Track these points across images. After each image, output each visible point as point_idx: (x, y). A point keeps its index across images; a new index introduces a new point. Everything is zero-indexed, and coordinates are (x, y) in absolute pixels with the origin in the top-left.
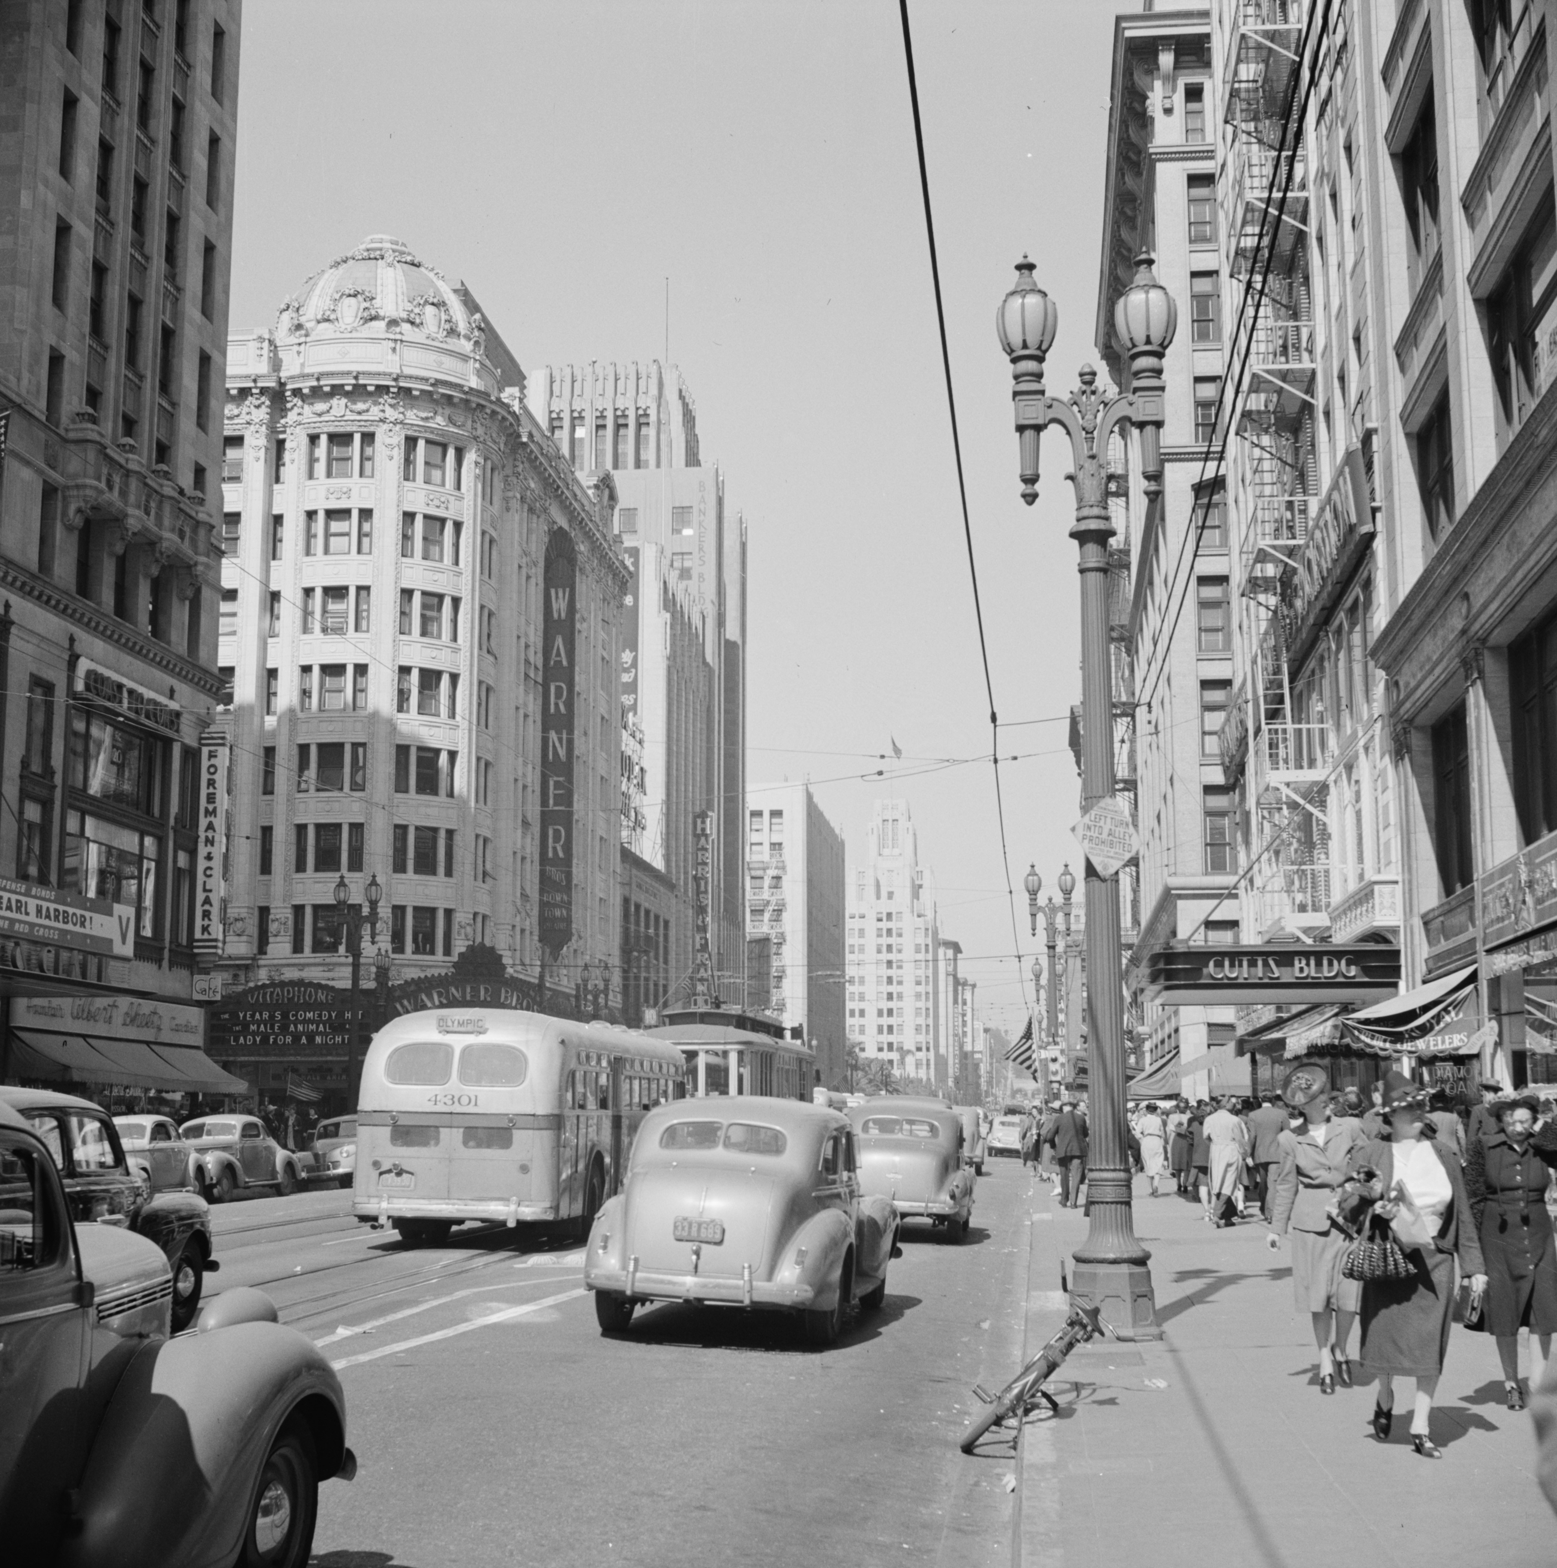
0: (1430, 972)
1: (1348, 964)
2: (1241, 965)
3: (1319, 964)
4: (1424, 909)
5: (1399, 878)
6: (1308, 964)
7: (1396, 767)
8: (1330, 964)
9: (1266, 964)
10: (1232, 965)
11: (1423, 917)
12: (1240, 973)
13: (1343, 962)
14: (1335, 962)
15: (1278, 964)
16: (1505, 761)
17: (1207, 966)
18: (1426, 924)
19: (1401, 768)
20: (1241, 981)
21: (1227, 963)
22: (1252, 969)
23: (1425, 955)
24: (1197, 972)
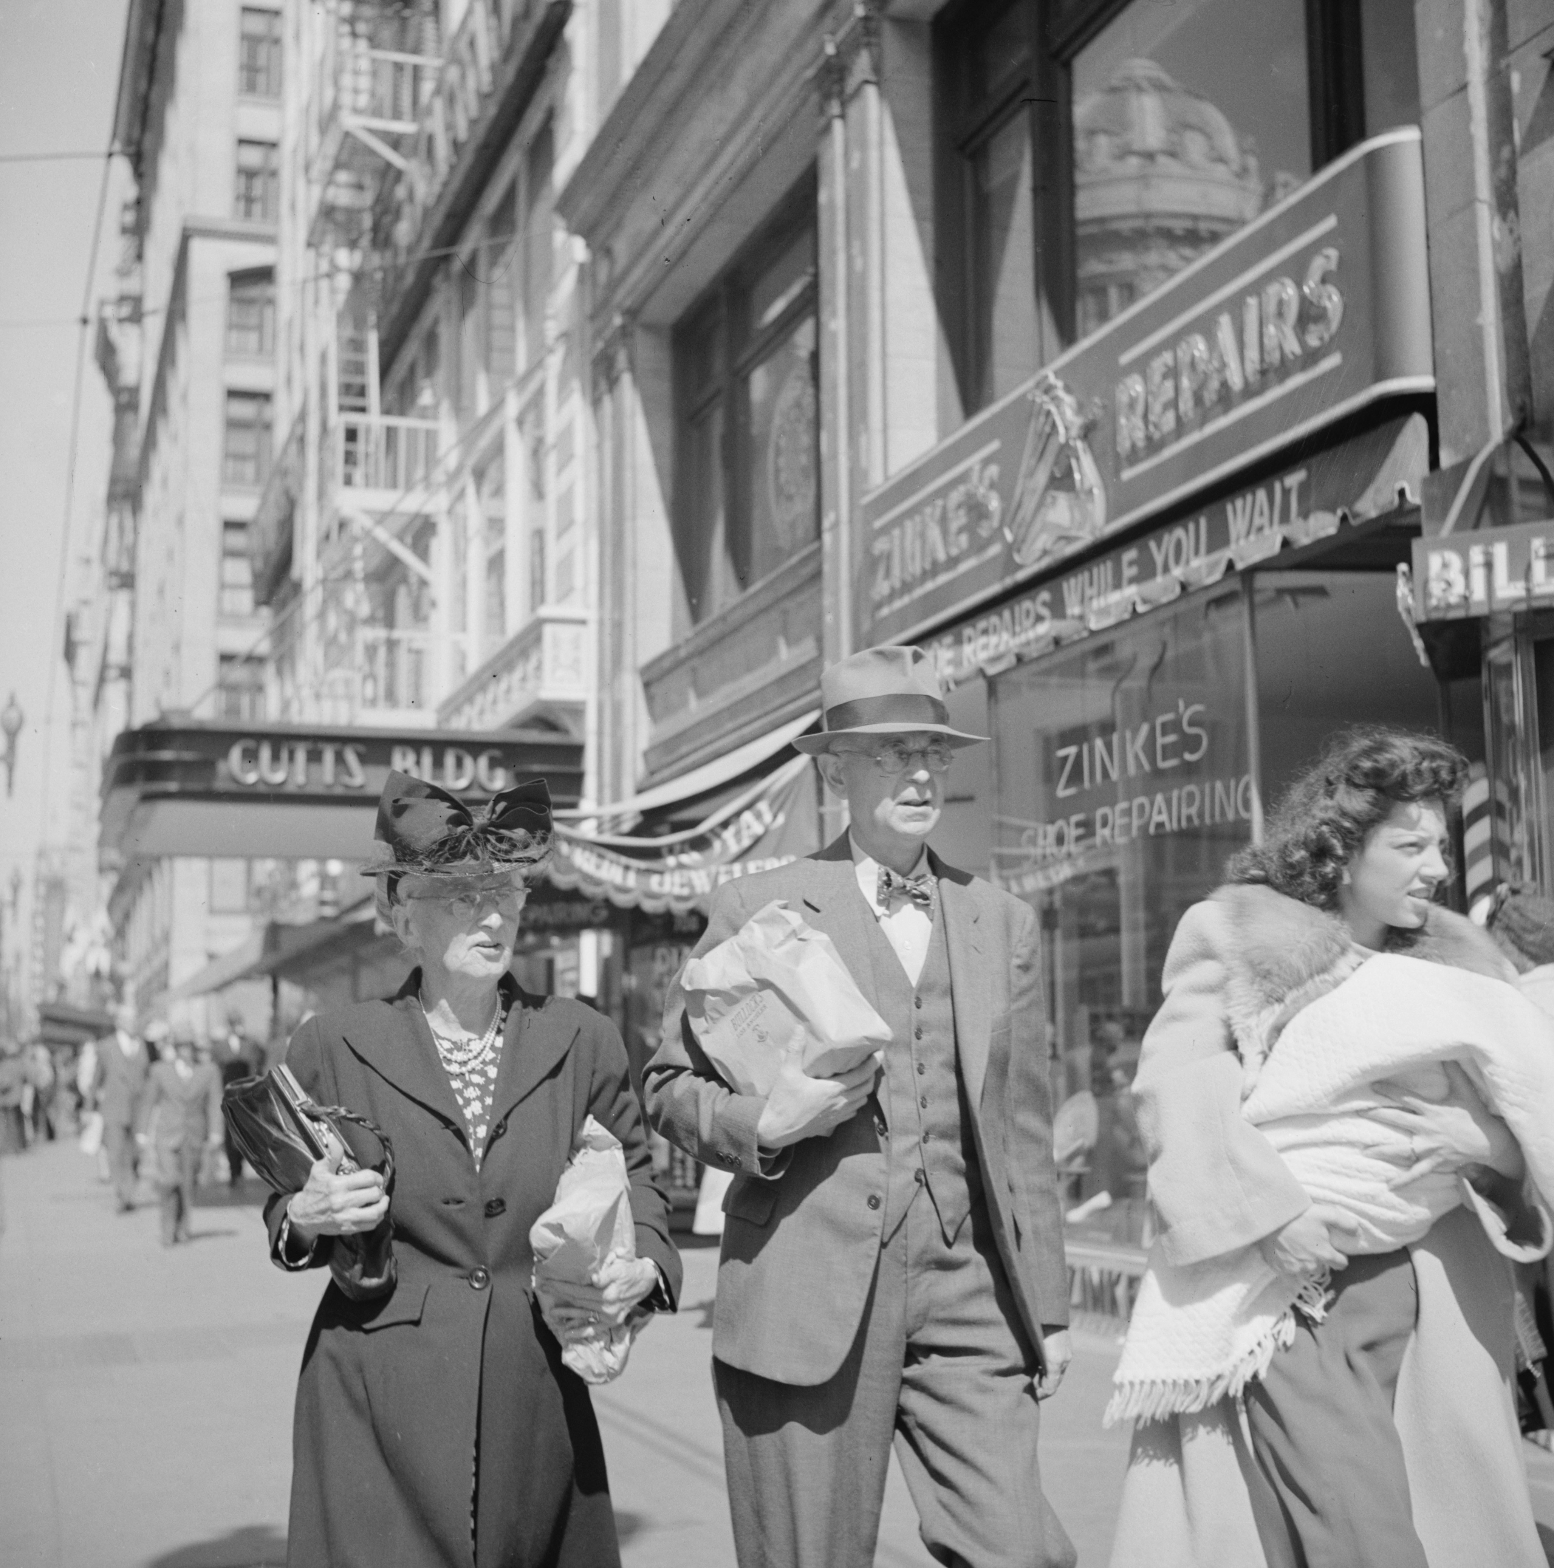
0: (652, 773)
1: (493, 764)
2: (291, 758)
3: (438, 763)
4: (646, 656)
5: (592, 615)
6: (418, 763)
7: (596, 403)
8: (459, 763)
9: (340, 759)
10: (275, 757)
11: (645, 671)
12: (290, 774)
13: (483, 761)
14: (468, 761)
15: (363, 760)
16: (918, 216)
17: (225, 755)
18: (647, 685)
19: (607, 404)
20: (290, 788)
21: (265, 753)
22: (314, 767)
23: (643, 743)
24: (207, 766)
